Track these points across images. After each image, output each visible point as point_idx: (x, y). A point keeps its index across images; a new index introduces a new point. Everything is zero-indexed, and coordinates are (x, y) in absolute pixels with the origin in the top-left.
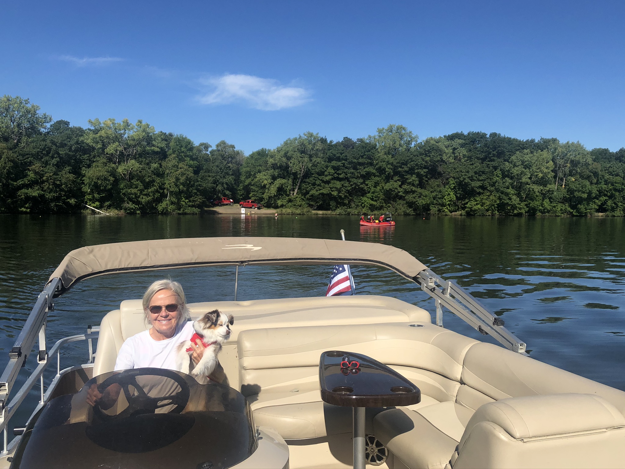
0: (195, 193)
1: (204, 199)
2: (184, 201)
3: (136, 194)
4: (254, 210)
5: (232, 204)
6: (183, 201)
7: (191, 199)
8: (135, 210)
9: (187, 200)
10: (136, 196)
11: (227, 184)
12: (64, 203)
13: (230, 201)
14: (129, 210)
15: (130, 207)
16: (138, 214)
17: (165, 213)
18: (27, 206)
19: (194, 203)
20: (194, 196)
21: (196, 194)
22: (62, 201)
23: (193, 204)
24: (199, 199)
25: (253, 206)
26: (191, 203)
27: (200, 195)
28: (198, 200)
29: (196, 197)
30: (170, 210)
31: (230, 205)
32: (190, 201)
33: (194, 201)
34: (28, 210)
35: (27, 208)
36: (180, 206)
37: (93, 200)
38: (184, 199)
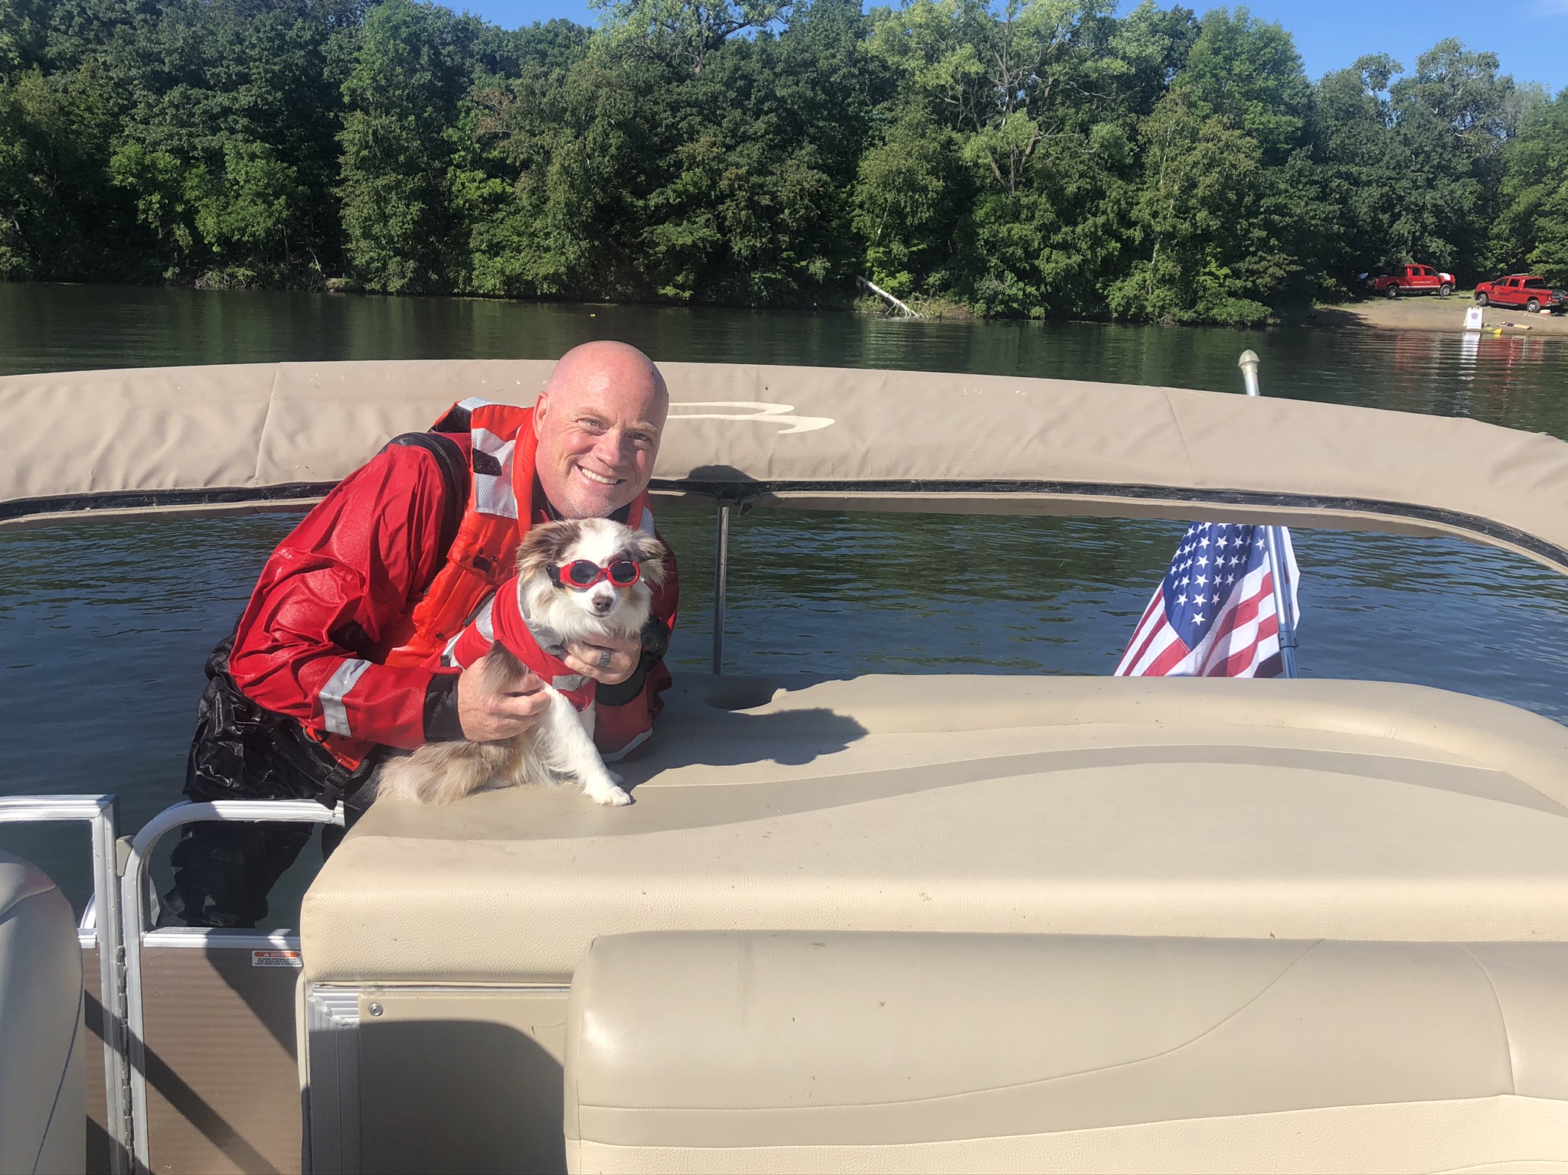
0: (1260, 239)
1: (1294, 268)
2: (1213, 274)
3: (1026, 244)
4: (1533, 315)
5: (1447, 291)
6: (1210, 273)
7: (1243, 266)
8: (1028, 302)
9: (1226, 270)
10: (1026, 251)
11: (1437, 211)
12: (790, 272)
13: (1440, 279)
14: (1001, 302)
15: (1008, 292)
16: (1038, 318)
17: (1134, 317)
18: (680, 279)
19: (1254, 282)
20: (1254, 254)
21: (1263, 244)
22: (783, 267)
23: (1249, 285)
24: (1274, 267)
25: (1530, 299)
26: (1239, 283)
27: (1281, 250)
28: (1271, 270)
29: (1262, 259)
30: (1154, 306)
31: (1438, 294)
32: (1236, 274)
33: (1253, 273)
34: (687, 294)
35: (682, 287)
36: (1195, 292)
37: (891, 265)
38: (1213, 266)
